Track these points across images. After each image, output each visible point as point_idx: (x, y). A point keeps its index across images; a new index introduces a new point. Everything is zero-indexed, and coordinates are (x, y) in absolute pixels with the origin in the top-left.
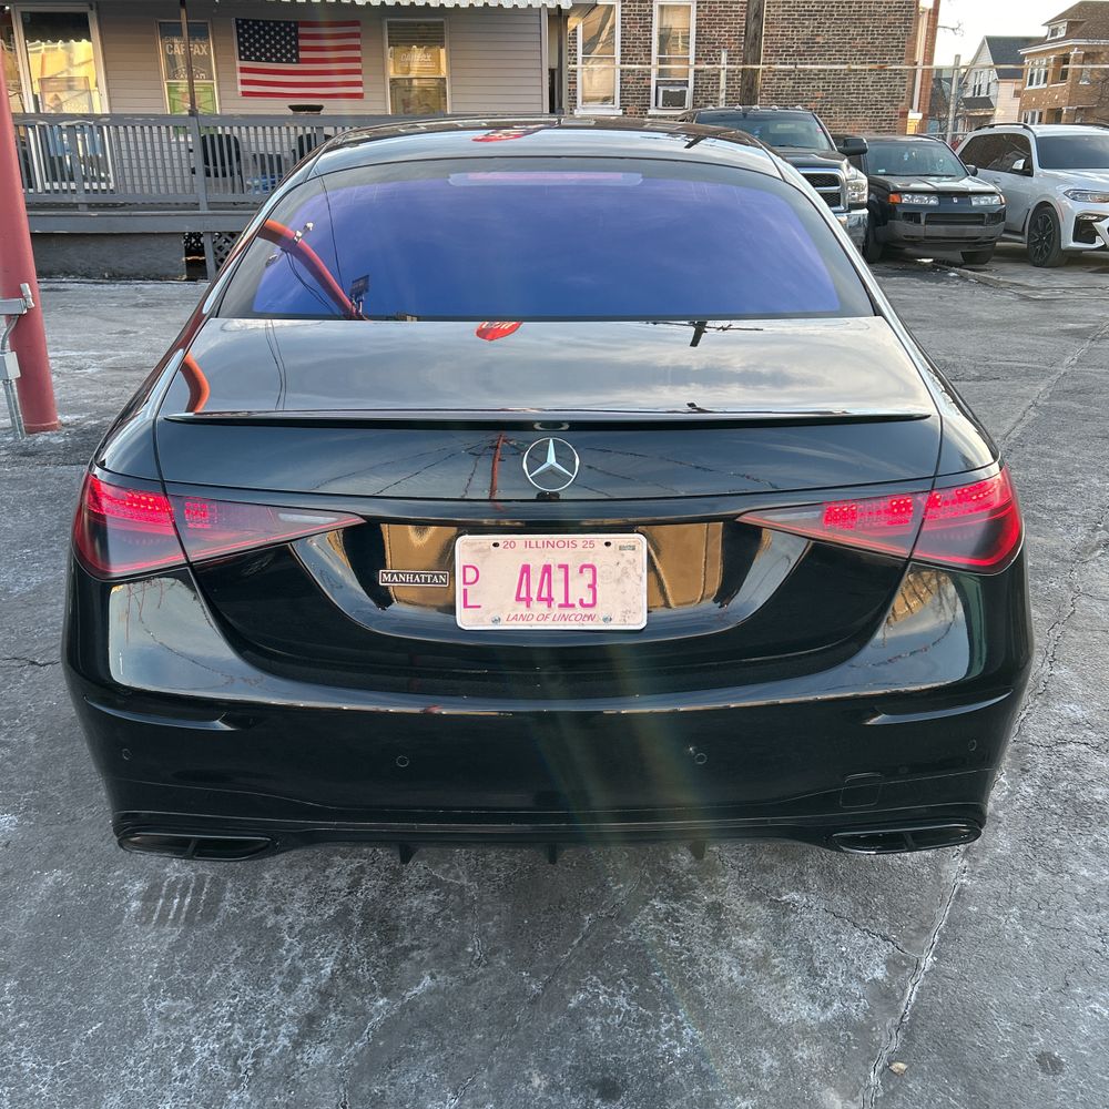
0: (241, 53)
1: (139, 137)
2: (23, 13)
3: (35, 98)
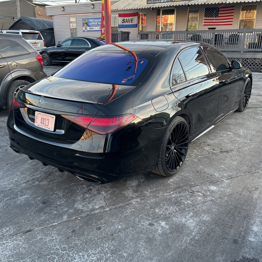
0: (205, 16)
1: (182, 36)
2: (162, 10)
3: (162, 28)
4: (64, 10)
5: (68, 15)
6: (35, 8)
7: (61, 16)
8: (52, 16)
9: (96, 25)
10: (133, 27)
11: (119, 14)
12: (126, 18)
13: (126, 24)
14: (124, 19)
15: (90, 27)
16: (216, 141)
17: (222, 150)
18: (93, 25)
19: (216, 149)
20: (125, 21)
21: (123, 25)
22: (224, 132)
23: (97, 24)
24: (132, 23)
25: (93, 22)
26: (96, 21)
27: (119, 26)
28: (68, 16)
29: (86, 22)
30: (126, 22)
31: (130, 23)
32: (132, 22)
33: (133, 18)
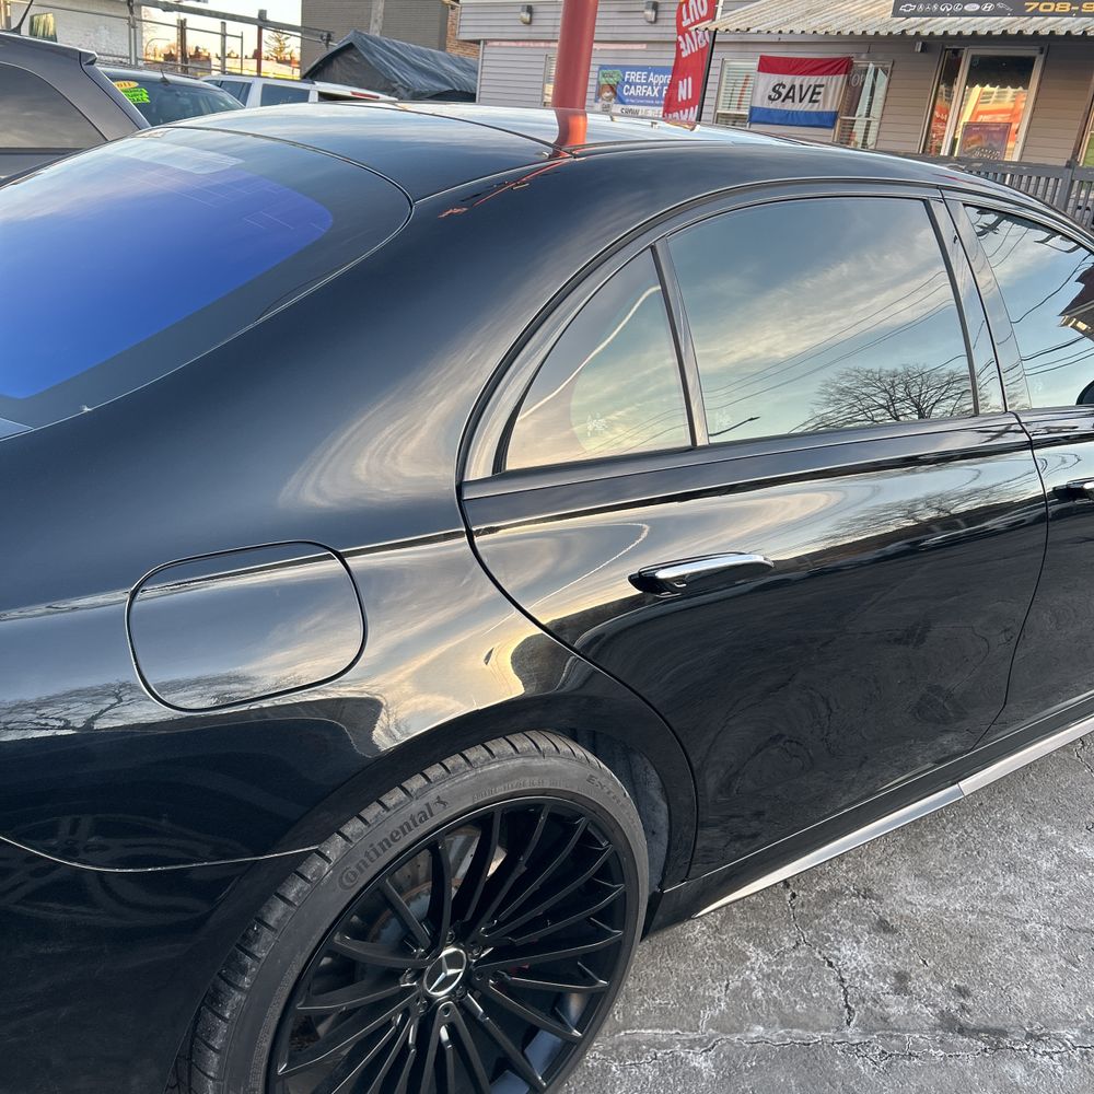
2: (973, 57)
3: (954, 141)
4: (531, 19)
5: (542, 44)
6: (450, 11)
7: (513, 44)
8: (477, 42)
9: (654, 98)
10: (817, 123)
11: (762, 58)
12: (787, 80)
13: (789, 106)
14: (779, 85)
15: (623, 106)
16: (952, 901)
17: (969, 1003)
18: (638, 97)
19: (921, 982)
20: (784, 92)
21: (769, 111)
22: (1051, 832)
23: (656, 92)
24: (815, 108)
25: (642, 84)
26: (655, 82)
27: (751, 114)
28: (545, 48)
29: (612, 81)
30: (787, 97)
31: (805, 106)
32: (815, 101)
33: (824, 83)
